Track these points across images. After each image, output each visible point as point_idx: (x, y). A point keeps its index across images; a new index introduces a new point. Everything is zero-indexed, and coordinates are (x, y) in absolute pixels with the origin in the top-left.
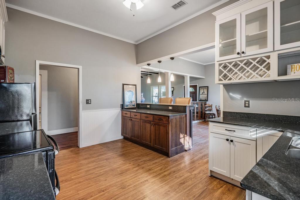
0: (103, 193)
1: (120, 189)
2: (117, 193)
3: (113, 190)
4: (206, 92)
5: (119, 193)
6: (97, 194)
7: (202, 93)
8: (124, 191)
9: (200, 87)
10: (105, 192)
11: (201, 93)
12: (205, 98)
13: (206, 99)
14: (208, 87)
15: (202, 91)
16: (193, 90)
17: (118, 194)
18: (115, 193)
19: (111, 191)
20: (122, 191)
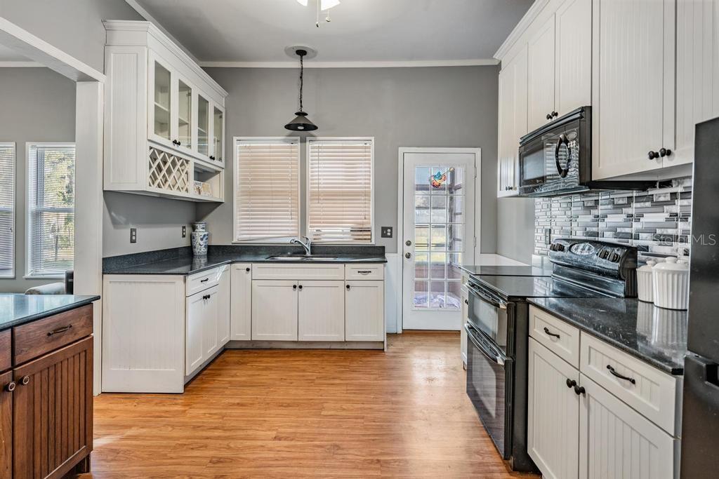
0: (382, 458)
1: (343, 449)
2: (357, 443)
3: (359, 453)
5: (354, 443)
6: (395, 462)
8: (340, 441)
10: (376, 458)
17: (358, 441)
18: (359, 446)
19: (363, 454)
20: (345, 443)
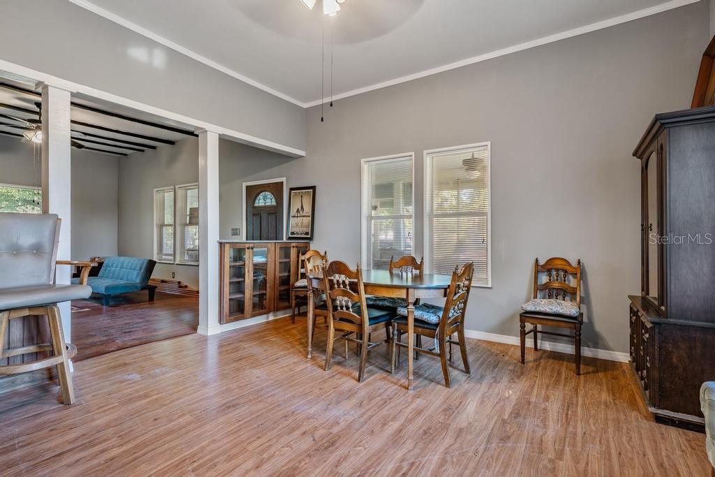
4: (308, 209)
7: (298, 211)
9: (292, 189)
11: (293, 212)
12: (305, 230)
13: (307, 233)
14: (314, 188)
15: (296, 205)
16: (273, 200)
